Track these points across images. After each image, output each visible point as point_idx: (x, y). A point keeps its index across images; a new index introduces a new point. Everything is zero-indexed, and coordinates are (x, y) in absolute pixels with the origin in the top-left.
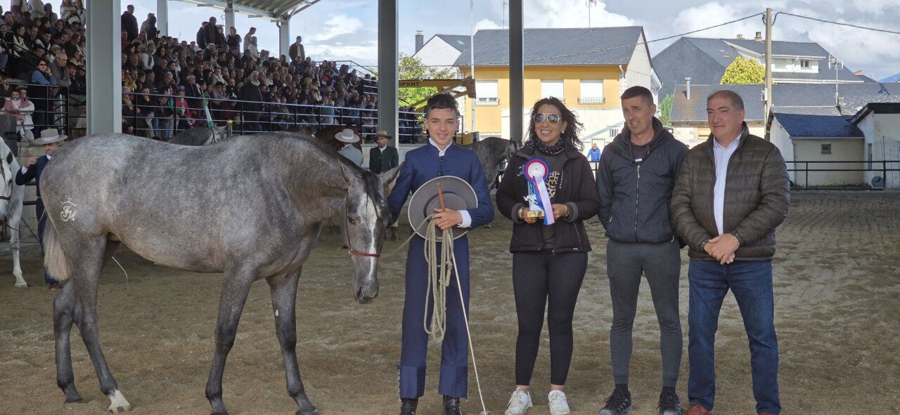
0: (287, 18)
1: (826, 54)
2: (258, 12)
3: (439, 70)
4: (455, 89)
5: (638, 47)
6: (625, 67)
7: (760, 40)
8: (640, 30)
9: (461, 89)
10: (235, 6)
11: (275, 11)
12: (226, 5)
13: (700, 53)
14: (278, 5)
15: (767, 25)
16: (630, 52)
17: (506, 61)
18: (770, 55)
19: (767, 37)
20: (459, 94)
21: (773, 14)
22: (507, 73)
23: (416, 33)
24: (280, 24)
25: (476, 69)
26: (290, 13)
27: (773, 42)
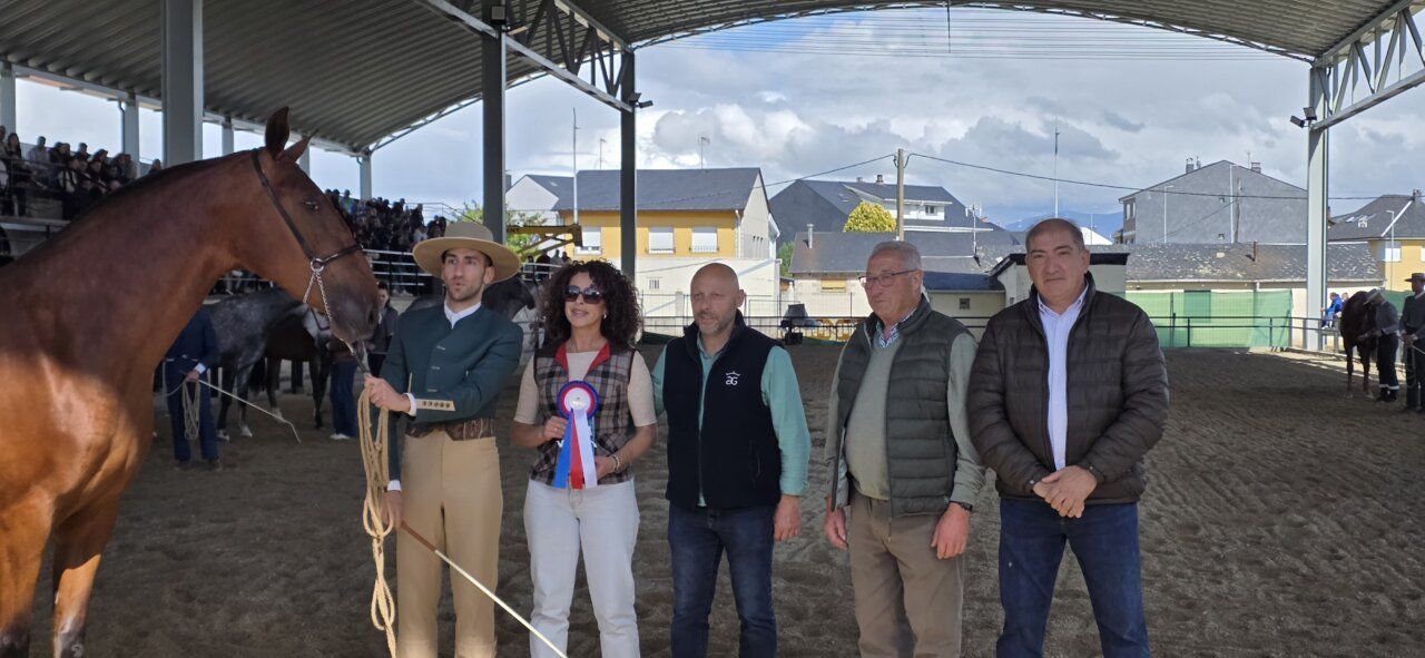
0: (368, 153)
1: (949, 197)
2: (336, 145)
3: (529, 215)
4: (559, 237)
5: (754, 189)
6: (741, 212)
8: (758, 171)
9: (569, 237)
11: (355, 145)
13: (817, 197)
14: (356, 139)
15: (898, 167)
16: (746, 195)
17: (615, 202)
18: (904, 201)
19: (899, 182)
20: (564, 242)
21: (905, 155)
22: (618, 219)
24: (360, 159)
25: (581, 213)
26: (371, 147)
27: (905, 186)
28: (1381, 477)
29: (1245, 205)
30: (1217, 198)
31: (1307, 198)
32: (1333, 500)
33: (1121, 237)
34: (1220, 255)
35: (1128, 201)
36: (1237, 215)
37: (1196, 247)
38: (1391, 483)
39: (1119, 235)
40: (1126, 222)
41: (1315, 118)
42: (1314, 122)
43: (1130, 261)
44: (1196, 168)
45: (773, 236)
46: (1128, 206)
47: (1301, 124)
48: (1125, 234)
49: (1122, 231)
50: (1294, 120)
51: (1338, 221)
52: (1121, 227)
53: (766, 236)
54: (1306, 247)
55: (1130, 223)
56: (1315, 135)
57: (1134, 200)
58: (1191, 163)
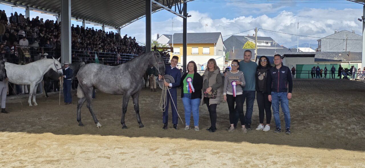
0: (120, 29)
1: (272, 40)
2: (112, 27)
3: (163, 45)
4: (168, 50)
5: (219, 38)
6: (216, 44)
7: (254, 36)
8: (220, 33)
9: (170, 50)
10: (105, 25)
11: (116, 27)
12: (102, 25)
13: (237, 40)
14: (117, 25)
15: (256, 32)
16: (217, 39)
17: (182, 42)
18: (257, 41)
19: (256, 36)
21: (257, 29)
22: (182, 45)
23: (157, 34)
24: (118, 31)
25: (174, 44)
26: (120, 28)
27: (257, 37)
29: (348, 42)
33: (318, 50)
34: (340, 55)
35: (319, 41)
36: (346, 44)
37: (333, 53)
40: (319, 46)
42: (364, 20)
44: (337, 32)
45: (224, 50)
47: (361, 20)
48: (318, 49)
50: (359, 19)
52: (318, 47)
53: (222, 50)
55: (320, 46)
56: (364, 23)
57: (321, 40)
58: (336, 30)
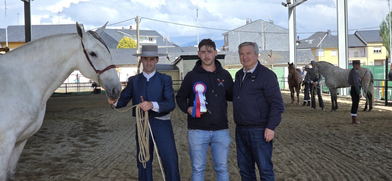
1: (159, 35)
7: (131, 29)
8: (82, 25)
13: (106, 35)
15: (137, 23)
18: (139, 36)
19: (137, 28)
21: (139, 18)
25: (9, 43)
27: (139, 30)
28: (310, 135)
29: (268, 36)
30: (258, 34)
31: (289, 33)
32: (292, 144)
33: (224, 49)
35: (226, 35)
36: (265, 40)
38: (313, 137)
39: (223, 48)
40: (225, 43)
41: (290, 3)
42: (290, 5)
43: (226, 58)
44: (250, 22)
46: (226, 37)
47: (286, 6)
48: (225, 48)
49: (224, 46)
50: (283, 4)
51: (301, 42)
52: (224, 45)
54: (289, 51)
55: (227, 43)
56: (291, 9)
57: (228, 34)
58: (248, 20)
